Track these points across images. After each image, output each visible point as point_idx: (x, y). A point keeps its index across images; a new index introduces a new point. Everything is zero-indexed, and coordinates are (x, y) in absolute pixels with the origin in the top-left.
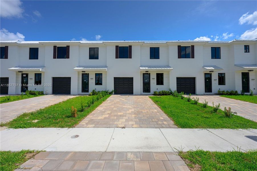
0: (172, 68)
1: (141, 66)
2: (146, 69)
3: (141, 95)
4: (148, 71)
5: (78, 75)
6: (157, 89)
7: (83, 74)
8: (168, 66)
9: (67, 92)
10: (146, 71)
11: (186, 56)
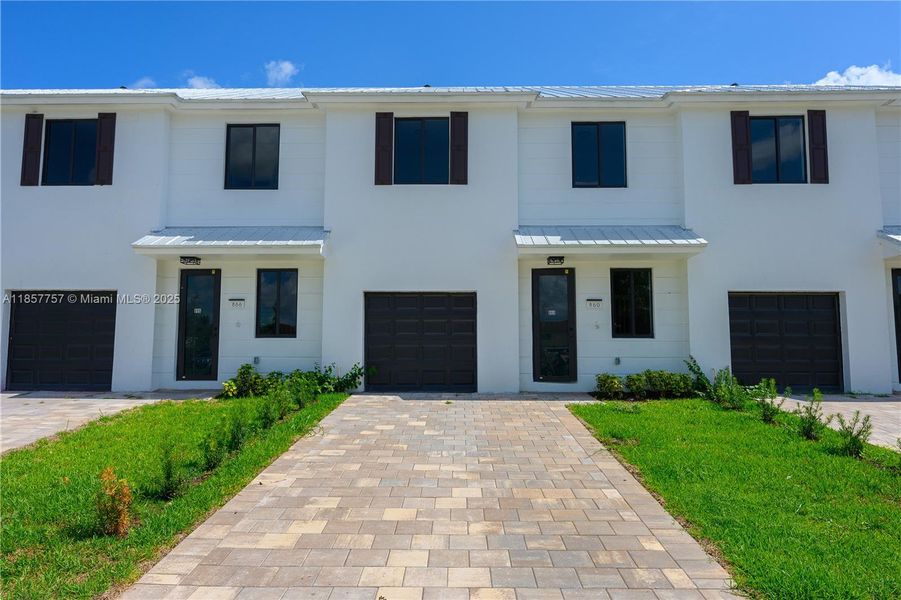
0: (703, 241)
1: (523, 230)
2: (549, 246)
3: (523, 395)
4: (561, 259)
5: (161, 275)
6: (618, 361)
7: (185, 275)
8: (680, 230)
9: (95, 378)
10: (551, 259)
11: (782, 171)
